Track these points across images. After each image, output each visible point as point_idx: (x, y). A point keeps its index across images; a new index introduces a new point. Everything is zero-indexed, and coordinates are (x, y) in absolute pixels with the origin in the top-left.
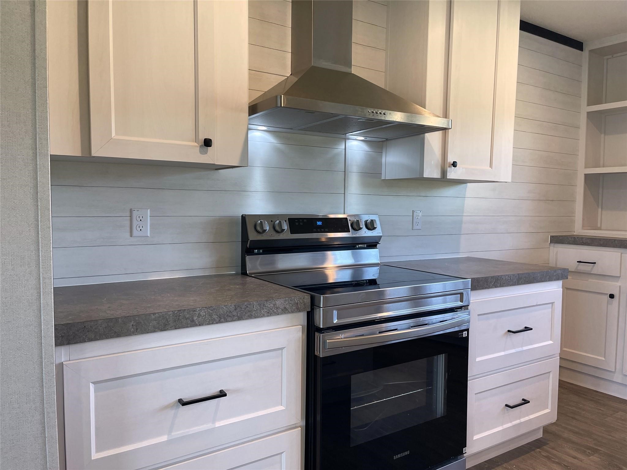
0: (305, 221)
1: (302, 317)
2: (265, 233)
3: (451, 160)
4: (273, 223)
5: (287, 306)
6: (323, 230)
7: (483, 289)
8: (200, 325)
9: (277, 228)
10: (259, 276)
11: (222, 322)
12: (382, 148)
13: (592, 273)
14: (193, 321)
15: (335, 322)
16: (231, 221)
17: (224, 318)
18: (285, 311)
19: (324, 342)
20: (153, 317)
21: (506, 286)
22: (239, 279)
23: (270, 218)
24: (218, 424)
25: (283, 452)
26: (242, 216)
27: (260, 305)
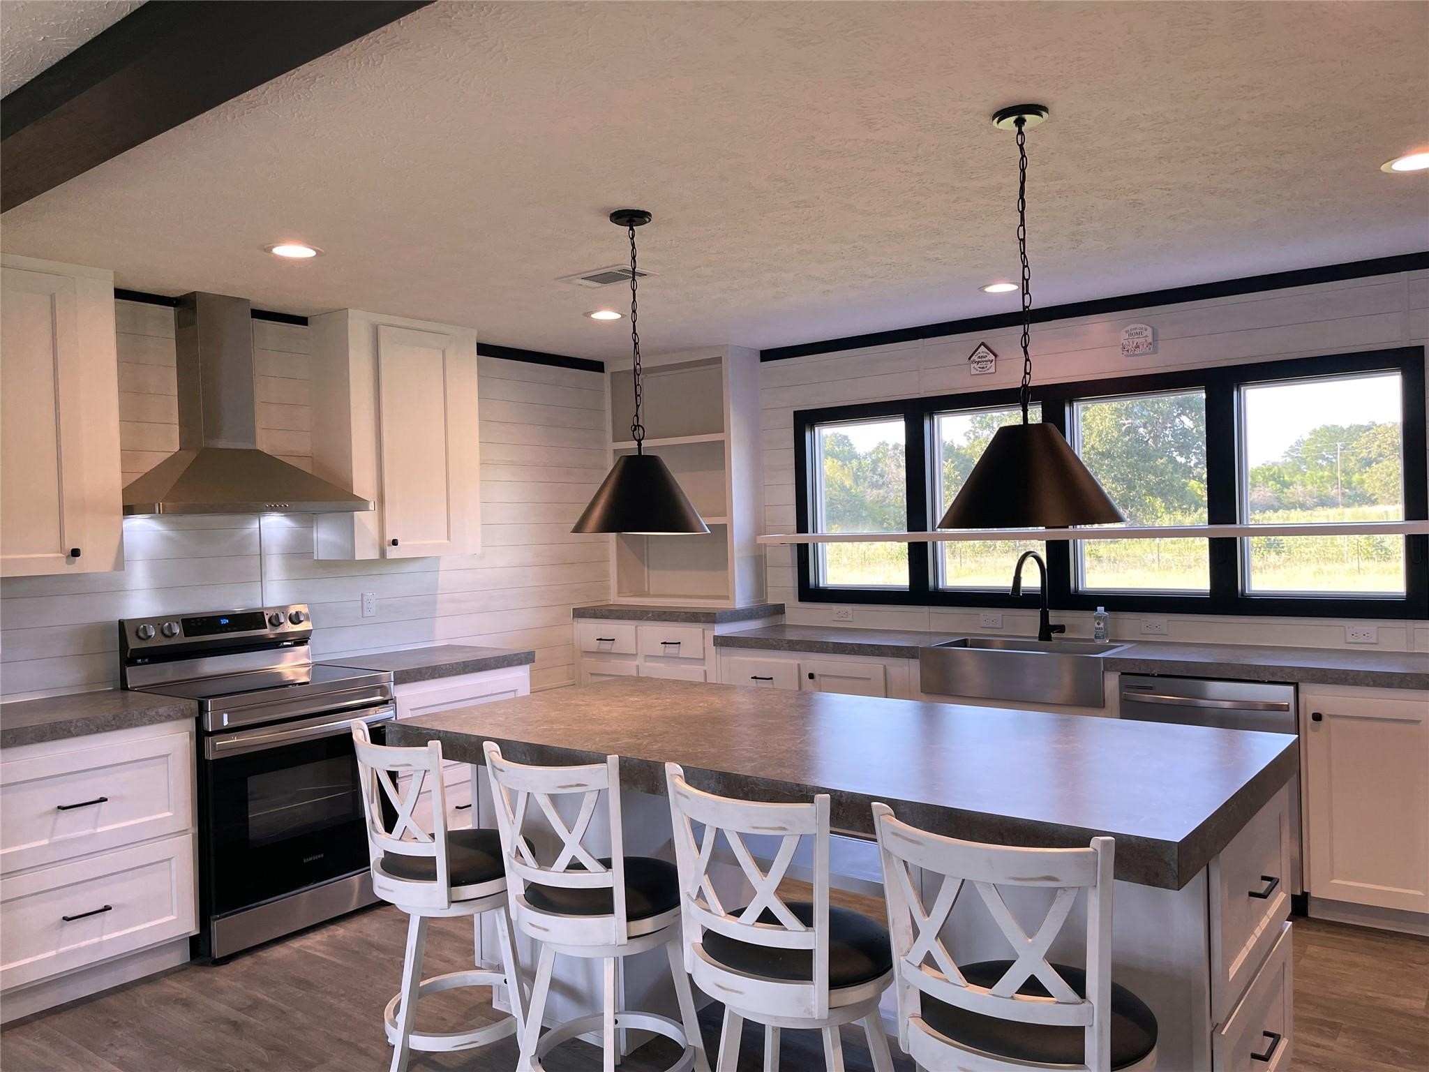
0: (205, 620)
1: (190, 724)
2: (150, 639)
3: (389, 537)
4: (160, 626)
5: (171, 714)
6: (229, 629)
7: (415, 681)
8: (78, 735)
9: (167, 632)
10: (143, 689)
11: (100, 732)
12: (312, 521)
13: (612, 652)
14: (70, 732)
15: (225, 724)
16: (104, 628)
17: (102, 728)
18: (169, 718)
19: (214, 745)
20: (30, 729)
21: (447, 676)
22: (119, 695)
23: (156, 621)
24: (99, 830)
25: (172, 858)
26: (119, 621)
27: (140, 714)
